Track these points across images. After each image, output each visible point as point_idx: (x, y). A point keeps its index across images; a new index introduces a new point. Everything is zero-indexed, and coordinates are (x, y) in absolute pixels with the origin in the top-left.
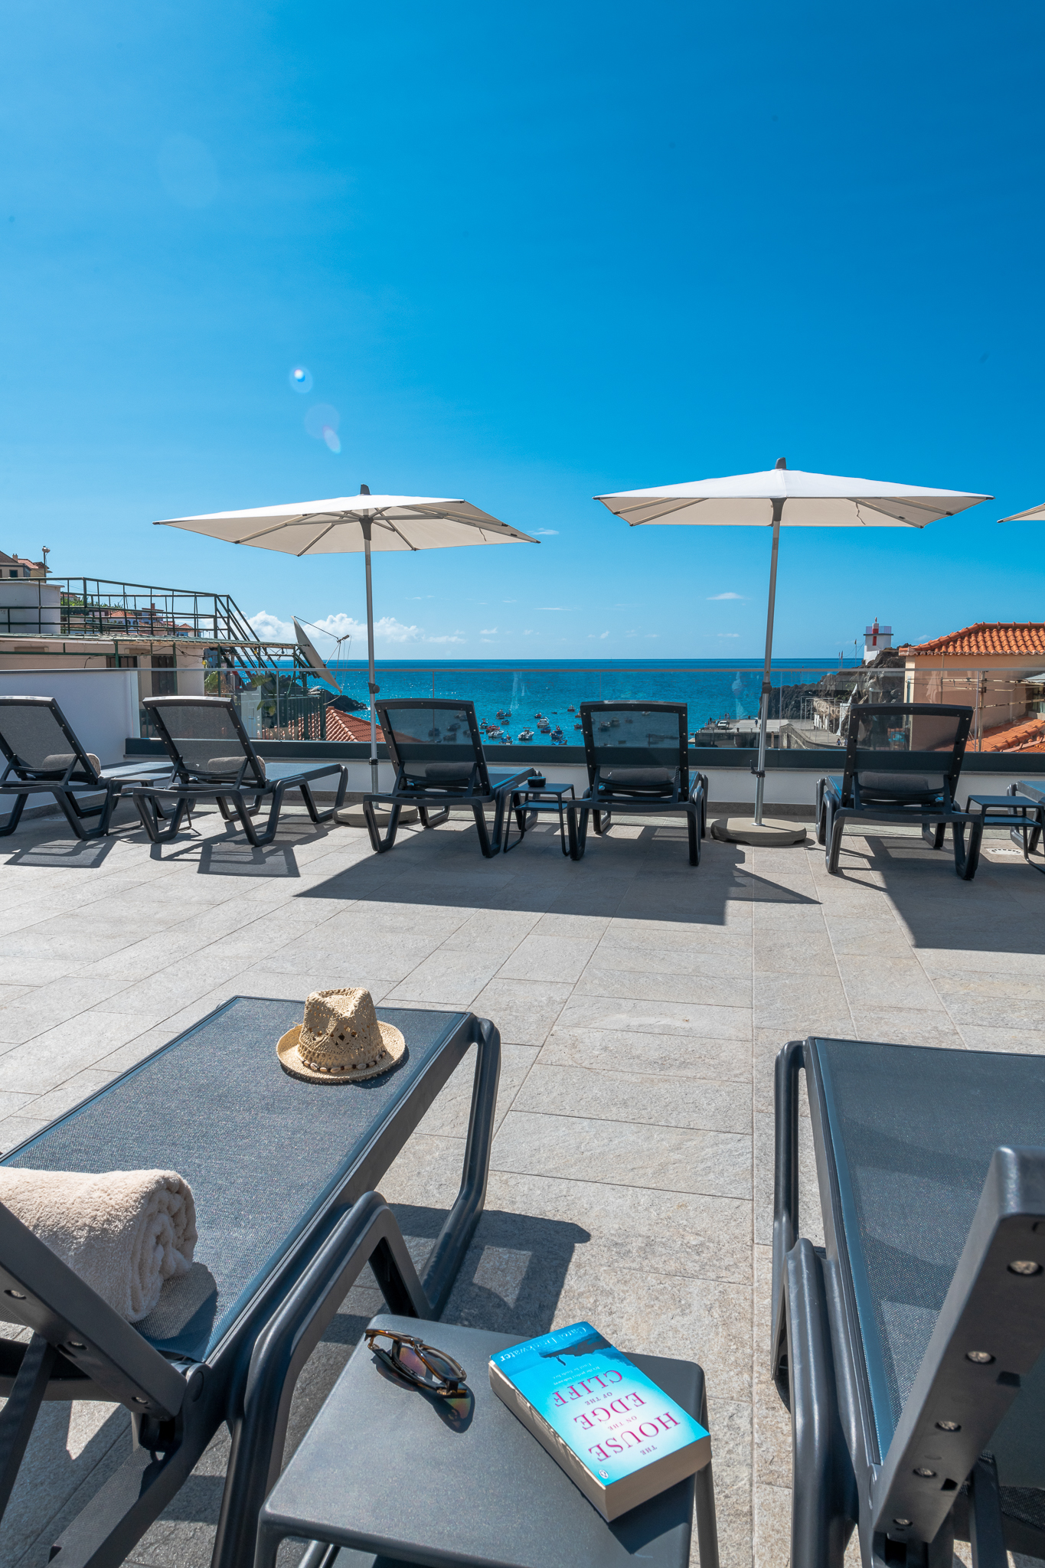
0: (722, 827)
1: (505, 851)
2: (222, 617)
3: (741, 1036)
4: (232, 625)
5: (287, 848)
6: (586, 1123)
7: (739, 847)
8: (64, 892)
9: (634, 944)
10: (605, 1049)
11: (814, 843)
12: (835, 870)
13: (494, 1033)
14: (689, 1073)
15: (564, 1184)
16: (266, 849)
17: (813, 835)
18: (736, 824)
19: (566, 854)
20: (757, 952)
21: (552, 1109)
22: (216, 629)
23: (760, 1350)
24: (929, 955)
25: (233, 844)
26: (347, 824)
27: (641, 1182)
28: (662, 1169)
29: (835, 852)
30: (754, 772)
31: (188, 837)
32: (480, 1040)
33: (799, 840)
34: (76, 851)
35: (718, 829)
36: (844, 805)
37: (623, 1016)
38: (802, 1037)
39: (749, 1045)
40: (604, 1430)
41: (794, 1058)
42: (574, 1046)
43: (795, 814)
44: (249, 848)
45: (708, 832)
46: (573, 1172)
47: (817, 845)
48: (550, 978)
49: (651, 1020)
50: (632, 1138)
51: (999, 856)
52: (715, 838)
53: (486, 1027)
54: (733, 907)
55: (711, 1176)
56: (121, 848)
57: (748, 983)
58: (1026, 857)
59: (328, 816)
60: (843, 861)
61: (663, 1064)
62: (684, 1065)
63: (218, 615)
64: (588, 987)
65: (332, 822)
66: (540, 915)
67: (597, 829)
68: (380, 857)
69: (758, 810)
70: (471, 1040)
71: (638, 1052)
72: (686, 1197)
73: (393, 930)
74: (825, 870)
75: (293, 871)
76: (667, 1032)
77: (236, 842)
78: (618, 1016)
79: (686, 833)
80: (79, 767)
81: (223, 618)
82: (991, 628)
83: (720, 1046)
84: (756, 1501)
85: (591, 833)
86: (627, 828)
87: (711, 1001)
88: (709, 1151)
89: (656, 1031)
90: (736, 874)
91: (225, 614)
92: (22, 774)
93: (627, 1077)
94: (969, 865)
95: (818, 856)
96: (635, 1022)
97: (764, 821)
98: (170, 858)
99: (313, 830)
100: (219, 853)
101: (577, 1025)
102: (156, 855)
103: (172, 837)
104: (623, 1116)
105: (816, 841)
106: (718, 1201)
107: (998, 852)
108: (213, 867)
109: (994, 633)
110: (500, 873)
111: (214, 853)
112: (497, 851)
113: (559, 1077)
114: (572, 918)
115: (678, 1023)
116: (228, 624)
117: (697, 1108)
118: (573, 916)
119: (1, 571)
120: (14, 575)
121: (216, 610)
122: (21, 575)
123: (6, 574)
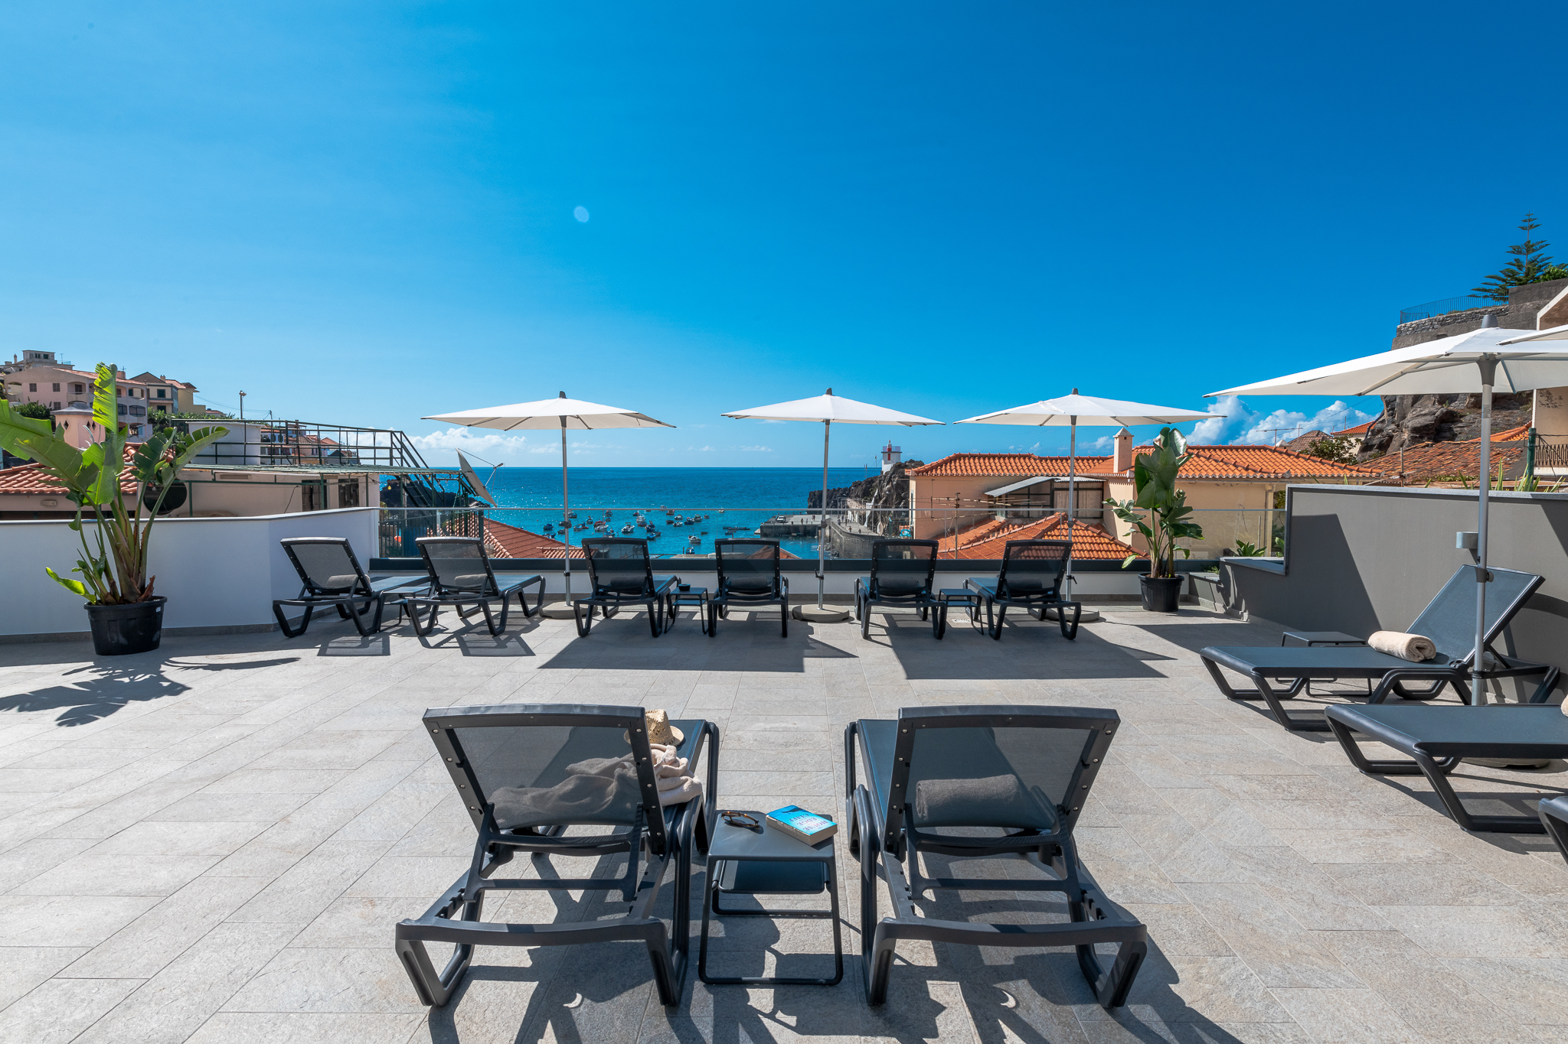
0: (799, 611)
1: (666, 632)
2: (396, 448)
3: (823, 729)
4: (405, 454)
5: (516, 635)
6: (754, 773)
7: (809, 624)
8: (380, 673)
9: (759, 686)
10: (756, 740)
11: (854, 619)
12: (867, 636)
13: (716, 729)
14: (800, 748)
15: (750, 798)
16: (503, 637)
17: (853, 614)
18: (808, 609)
19: (705, 633)
20: (827, 687)
21: (736, 768)
22: (391, 458)
23: (843, 844)
24: (916, 683)
25: (476, 635)
26: (550, 617)
27: (786, 794)
28: (794, 788)
29: (866, 624)
30: (817, 577)
31: (441, 631)
32: (710, 732)
33: (845, 618)
34: (364, 645)
35: (796, 613)
36: (871, 598)
37: (762, 724)
38: (856, 720)
39: (828, 733)
40: (806, 825)
41: (853, 729)
42: (739, 740)
43: (841, 600)
44: (490, 637)
45: (790, 615)
46: (753, 793)
47: (856, 621)
48: (716, 707)
49: (777, 725)
50: (778, 777)
51: (958, 624)
52: (795, 618)
53: (712, 726)
54: (808, 662)
55: (817, 789)
56: (394, 640)
57: (824, 703)
58: (972, 624)
59: (535, 612)
60: (872, 630)
61: (786, 745)
62: (797, 744)
63: (394, 447)
64: (739, 710)
65: (538, 616)
66: (700, 672)
67: (721, 617)
68: (584, 640)
69: (820, 598)
70: (706, 733)
71: (773, 740)
72: (806, 798)
73: (615, 686)
74: (861, 637)
75: (529, 652)
76: (785, 730)
77: (478, 633)
78: (759, 724)
79: (780, 616)
80: (360, 585)
81: (398, 449)
82: (964, 457)
83: (813, 735)
84: (846, 884)
85: (718, 618)
86: (738, 614)
87: (806, 714)
88: (814, 779)
89: (780, 730)
90: (809, 641)
91: (399, 446)
92: (312, 591)
93: (770, 752)
94: (940, 629)
95: (856, 628)
96: (768, 726)
97: (824, 606)
98: (438, 646)
99: (527, 622)
100: (471, 642)
101: (738, 730)
102: (426, 645)
103: (430, 631)
104: (771, 769)
105: (855, 618)
106: (821, 798)
107: (958, 621)
108: (472, 651)
109: (967, 461)
110: (664, 647)
111: (468, 642)
112: (661, 632)
113: (736, 755)
114: (720, 673)
115: (791, 726)
116: (401, 453)
117: (806, 762)
118: (720, 672)
119: (148, 390)
120: (161, 394)
121: (392, 443)
122: (168, 395)
123: (154, 393)
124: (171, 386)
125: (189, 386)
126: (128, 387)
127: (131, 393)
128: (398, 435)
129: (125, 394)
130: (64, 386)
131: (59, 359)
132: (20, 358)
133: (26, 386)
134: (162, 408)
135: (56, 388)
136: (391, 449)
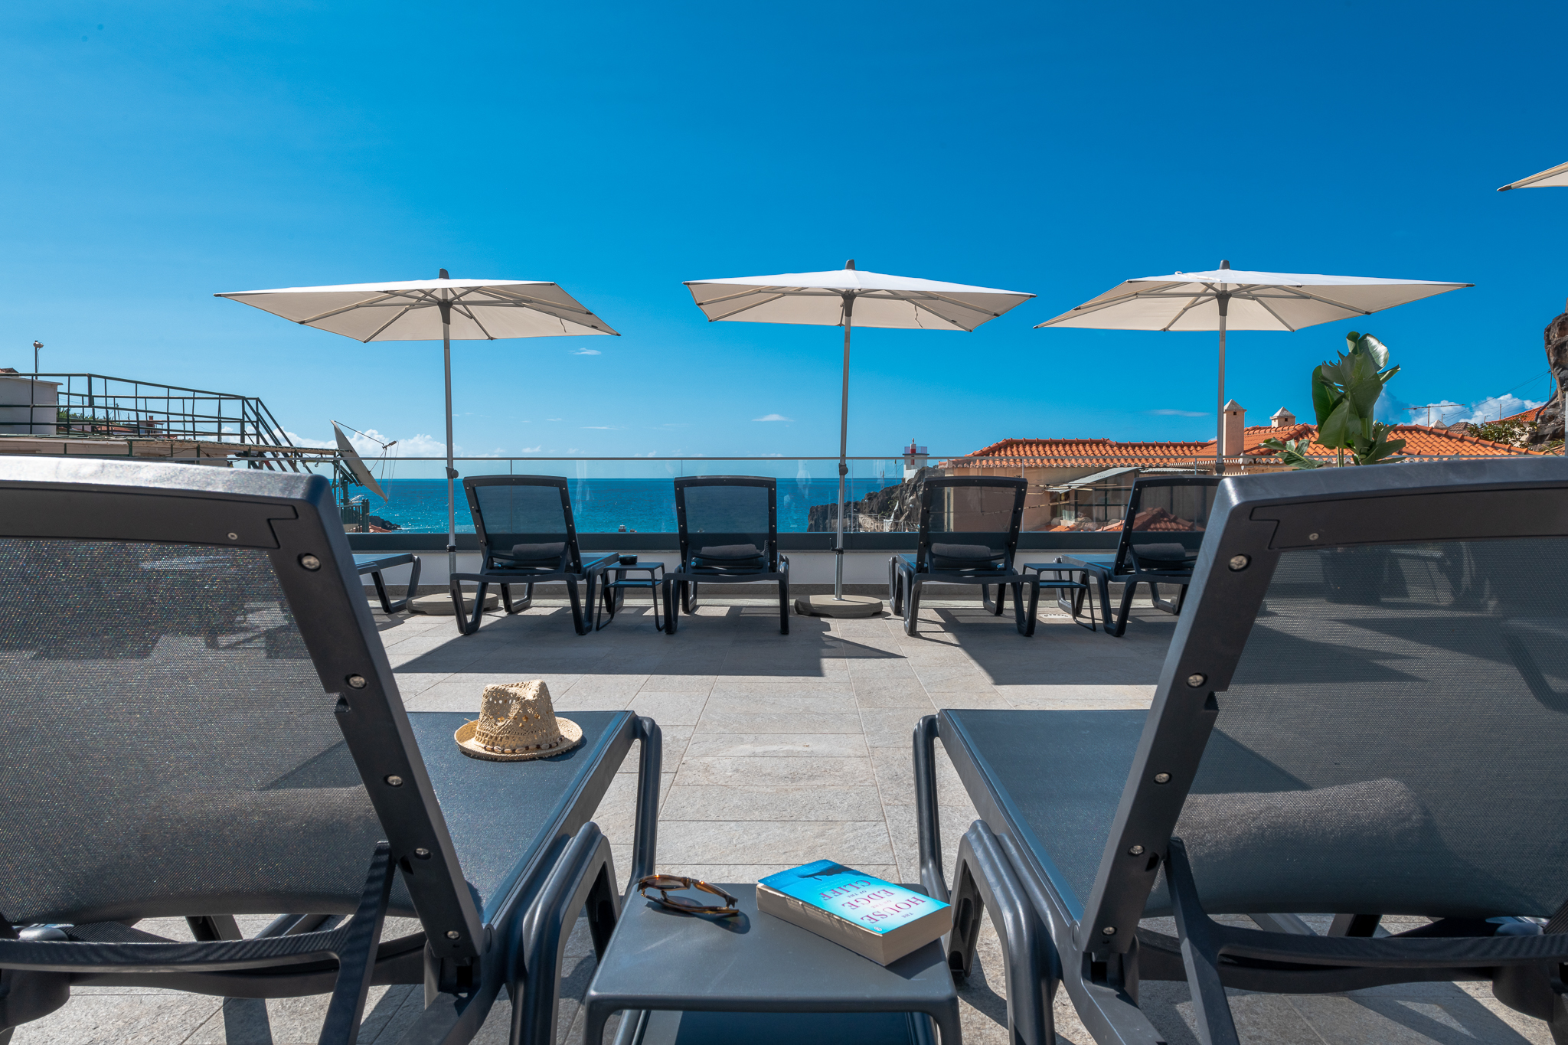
2: (250, 421)
4: (261, 429)
14: (818, 782)
22: (243, 434)
37: (747, 747)
49: (775, 748)
61: (793, 778)
62: (812, 777)
63: (246, 419)
64: (708, 727)
71: (768, 771)
76: (789, 755)
78: (742, 747)
81: (252, 422)
83: (842, 762)
88: (851, 835)
89: (781, 755)
91: (254, 418)
93: (762, 789)
96: (759, 750)
114: (678, 678)
115: (800, 749)
116: (257, 428)
117: (832, 806)
118: (679, 676)
121: (244, 413)
128: (253, 403)
136: (242, 422)
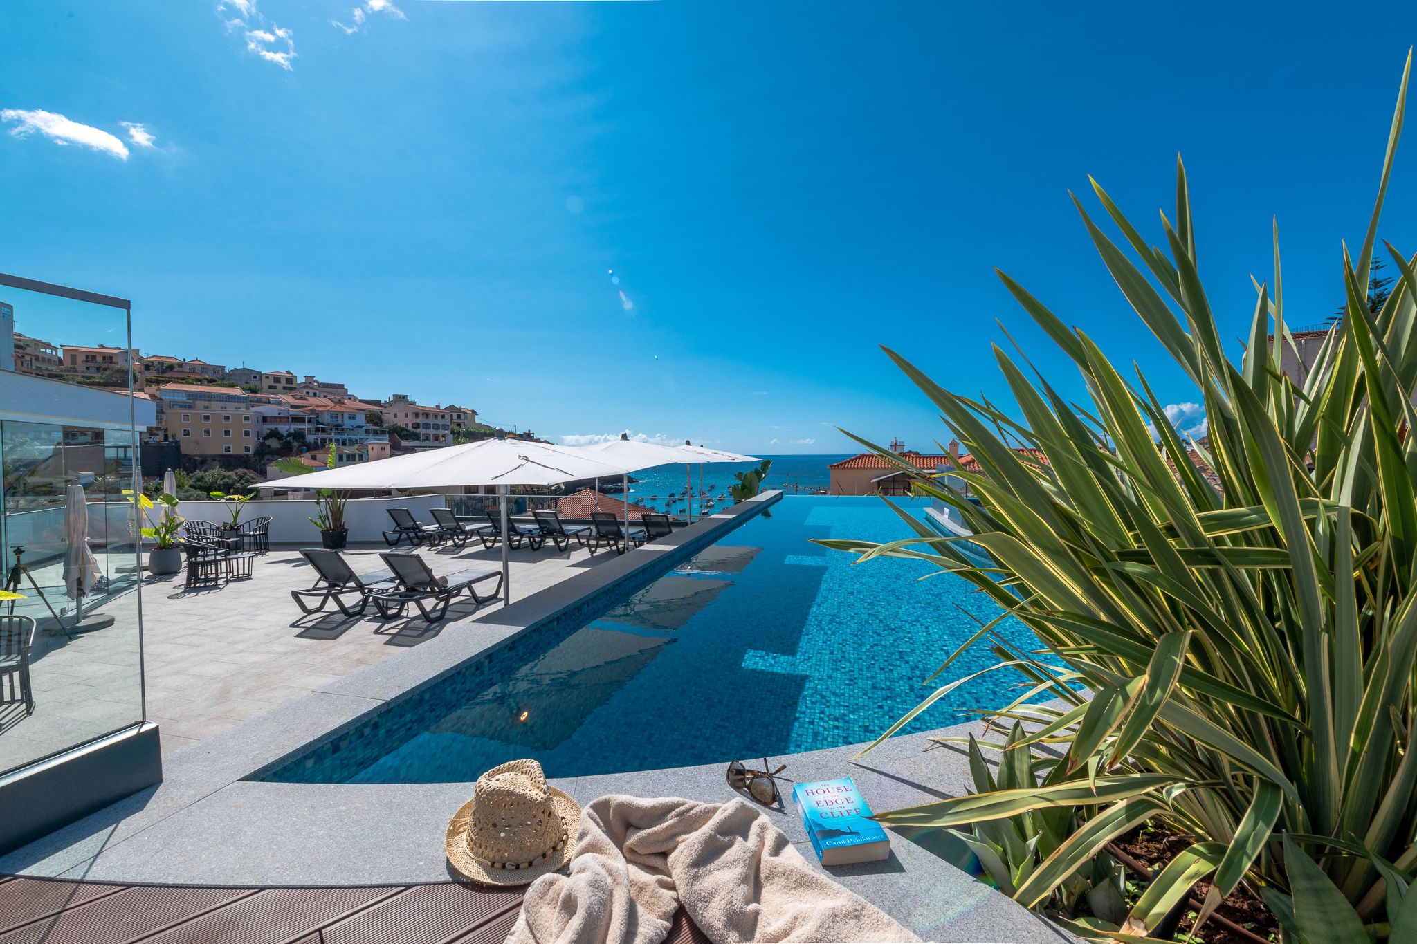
119: (452, 416)
120: (459, 417)
122: (462, 418)
123: (455, 417)
124: (464, 412)
125: (473, 412)
126: (441, 414)
127: (443, 417)
129: (439, 417)
130: (410, 415)
131: (410, 399)
132: (391, 399)
133: (392, 415)
134: (459, 425)
135: (406, 415)
